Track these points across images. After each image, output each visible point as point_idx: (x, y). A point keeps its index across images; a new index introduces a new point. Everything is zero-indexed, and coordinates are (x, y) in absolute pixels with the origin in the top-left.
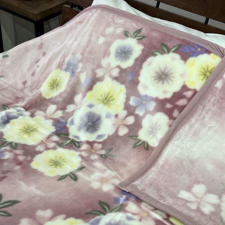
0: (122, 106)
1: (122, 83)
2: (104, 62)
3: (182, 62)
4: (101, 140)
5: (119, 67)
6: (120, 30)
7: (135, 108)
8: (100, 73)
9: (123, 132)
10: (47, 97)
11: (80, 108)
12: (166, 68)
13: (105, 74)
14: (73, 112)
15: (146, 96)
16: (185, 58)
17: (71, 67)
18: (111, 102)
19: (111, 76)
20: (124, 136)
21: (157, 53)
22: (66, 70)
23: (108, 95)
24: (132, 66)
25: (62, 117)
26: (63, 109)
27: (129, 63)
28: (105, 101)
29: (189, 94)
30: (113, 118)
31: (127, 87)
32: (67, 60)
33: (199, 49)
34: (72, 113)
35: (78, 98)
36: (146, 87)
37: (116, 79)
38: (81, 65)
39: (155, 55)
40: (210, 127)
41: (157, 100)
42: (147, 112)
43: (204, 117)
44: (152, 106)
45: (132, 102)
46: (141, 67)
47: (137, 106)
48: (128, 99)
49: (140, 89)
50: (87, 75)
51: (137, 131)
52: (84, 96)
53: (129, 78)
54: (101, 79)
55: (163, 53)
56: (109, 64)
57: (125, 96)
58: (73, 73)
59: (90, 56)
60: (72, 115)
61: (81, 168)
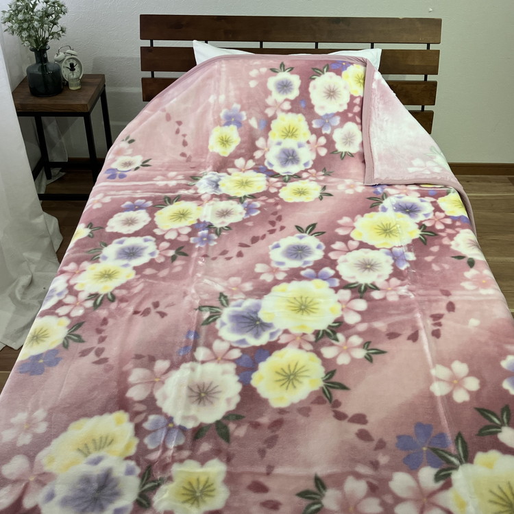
0: (308, 133)
1: (298, 112)
2: (269, 101)
3: (339, 77)
4: (310, 166)
5: (286, 100)
6: (264, 70)
7: (320, 129)
8: (270, 112)
9: (323, 152)
10: (226, 155)
11: (269, 150)
12: (329, 86)
13: (276, 111)
14: (264, 156)
15: (327, 115)
16: (339, 73)
17: (233, 119)
18: (296, 133)
19: (283, 111)
20: (327, 154)
21: (314, 77)
22: (228, 124)
23: (289, 127)
24: (300, 95)
25: (256, 165)
26: (252, 157)
27: (294, 94)
28: (290, 135)
29: (357, 101)
30: (307, 145)
31: (304, 115)
32: (222, 115)
33: (344, 64)
34: (263, 158)
35: (260, 143)
36: (322, 108)
37: (291, 111)
38: (244, 113)
39: (314, 79)
40: (387, 121)
41: (338, 114)
42: (334, 128)
43: (379, 115)
44: (337, 120)
45: (315, 126)
46: (308, 93)
47: (322, 127)
48: (310, 124)
49: (318, 110)
50: (257, 119)
51: (334, 147)
52: (267, 138)
53: (303, 105)
54: (274, 117)
55: (319, 75)
56: (276, 101)
57: (306, 123)
58: (239, 124)
59: (250, 101)
60: (265, 159)
61: (324, 188)
